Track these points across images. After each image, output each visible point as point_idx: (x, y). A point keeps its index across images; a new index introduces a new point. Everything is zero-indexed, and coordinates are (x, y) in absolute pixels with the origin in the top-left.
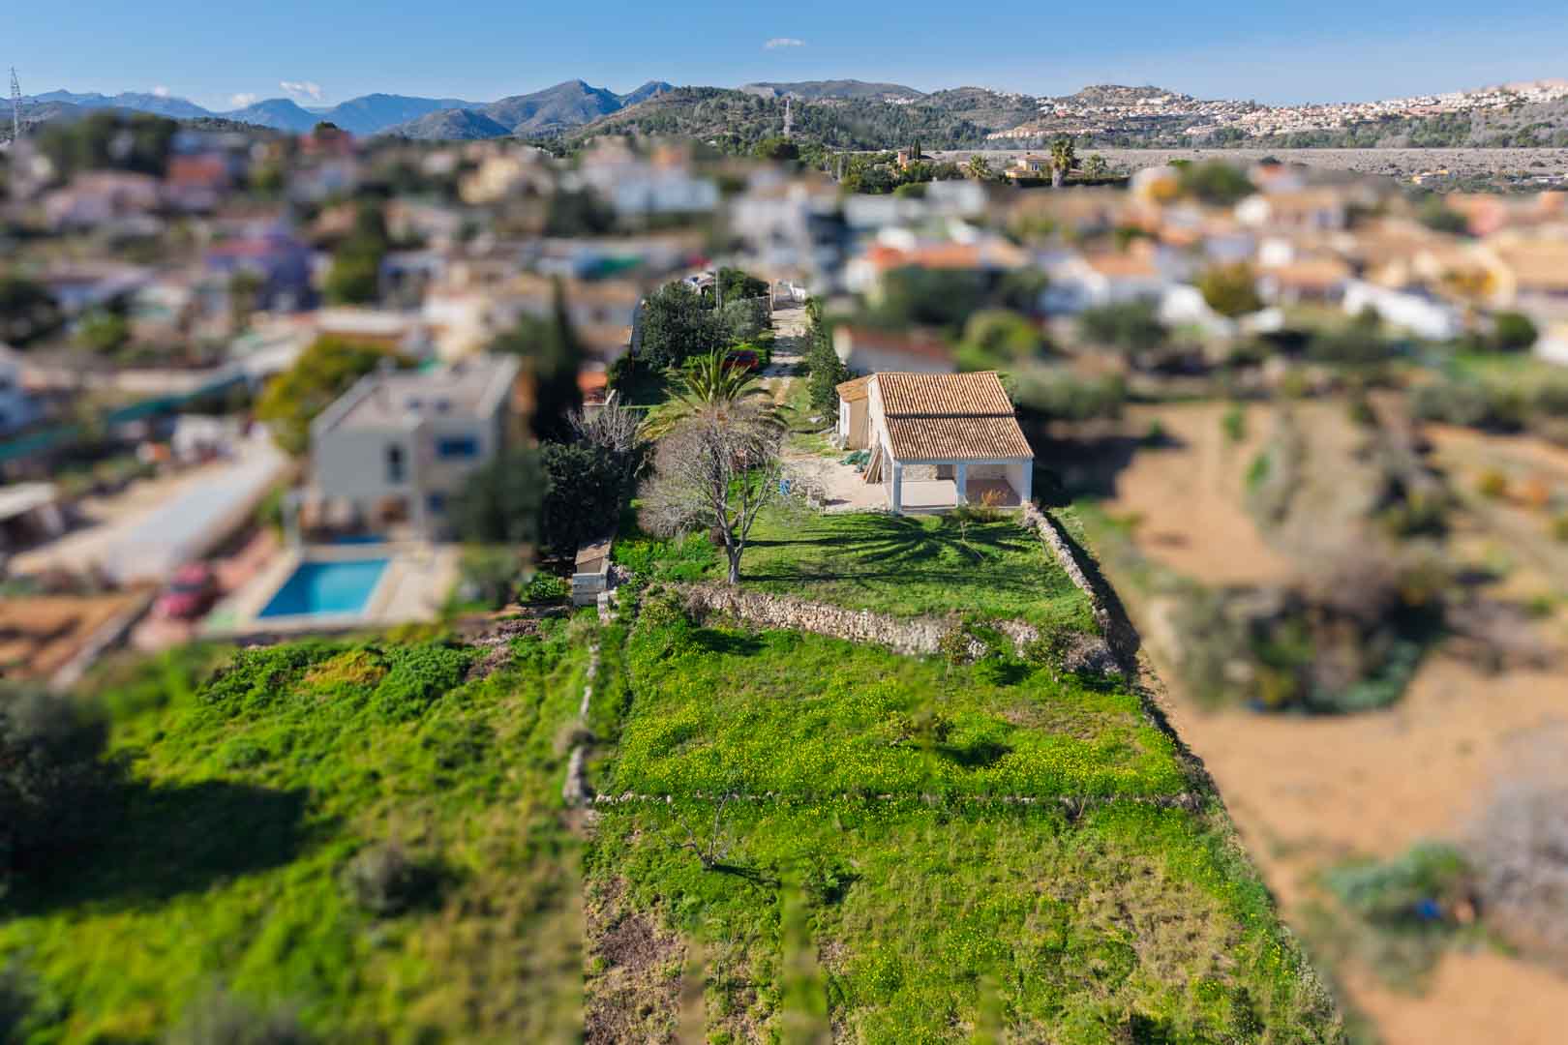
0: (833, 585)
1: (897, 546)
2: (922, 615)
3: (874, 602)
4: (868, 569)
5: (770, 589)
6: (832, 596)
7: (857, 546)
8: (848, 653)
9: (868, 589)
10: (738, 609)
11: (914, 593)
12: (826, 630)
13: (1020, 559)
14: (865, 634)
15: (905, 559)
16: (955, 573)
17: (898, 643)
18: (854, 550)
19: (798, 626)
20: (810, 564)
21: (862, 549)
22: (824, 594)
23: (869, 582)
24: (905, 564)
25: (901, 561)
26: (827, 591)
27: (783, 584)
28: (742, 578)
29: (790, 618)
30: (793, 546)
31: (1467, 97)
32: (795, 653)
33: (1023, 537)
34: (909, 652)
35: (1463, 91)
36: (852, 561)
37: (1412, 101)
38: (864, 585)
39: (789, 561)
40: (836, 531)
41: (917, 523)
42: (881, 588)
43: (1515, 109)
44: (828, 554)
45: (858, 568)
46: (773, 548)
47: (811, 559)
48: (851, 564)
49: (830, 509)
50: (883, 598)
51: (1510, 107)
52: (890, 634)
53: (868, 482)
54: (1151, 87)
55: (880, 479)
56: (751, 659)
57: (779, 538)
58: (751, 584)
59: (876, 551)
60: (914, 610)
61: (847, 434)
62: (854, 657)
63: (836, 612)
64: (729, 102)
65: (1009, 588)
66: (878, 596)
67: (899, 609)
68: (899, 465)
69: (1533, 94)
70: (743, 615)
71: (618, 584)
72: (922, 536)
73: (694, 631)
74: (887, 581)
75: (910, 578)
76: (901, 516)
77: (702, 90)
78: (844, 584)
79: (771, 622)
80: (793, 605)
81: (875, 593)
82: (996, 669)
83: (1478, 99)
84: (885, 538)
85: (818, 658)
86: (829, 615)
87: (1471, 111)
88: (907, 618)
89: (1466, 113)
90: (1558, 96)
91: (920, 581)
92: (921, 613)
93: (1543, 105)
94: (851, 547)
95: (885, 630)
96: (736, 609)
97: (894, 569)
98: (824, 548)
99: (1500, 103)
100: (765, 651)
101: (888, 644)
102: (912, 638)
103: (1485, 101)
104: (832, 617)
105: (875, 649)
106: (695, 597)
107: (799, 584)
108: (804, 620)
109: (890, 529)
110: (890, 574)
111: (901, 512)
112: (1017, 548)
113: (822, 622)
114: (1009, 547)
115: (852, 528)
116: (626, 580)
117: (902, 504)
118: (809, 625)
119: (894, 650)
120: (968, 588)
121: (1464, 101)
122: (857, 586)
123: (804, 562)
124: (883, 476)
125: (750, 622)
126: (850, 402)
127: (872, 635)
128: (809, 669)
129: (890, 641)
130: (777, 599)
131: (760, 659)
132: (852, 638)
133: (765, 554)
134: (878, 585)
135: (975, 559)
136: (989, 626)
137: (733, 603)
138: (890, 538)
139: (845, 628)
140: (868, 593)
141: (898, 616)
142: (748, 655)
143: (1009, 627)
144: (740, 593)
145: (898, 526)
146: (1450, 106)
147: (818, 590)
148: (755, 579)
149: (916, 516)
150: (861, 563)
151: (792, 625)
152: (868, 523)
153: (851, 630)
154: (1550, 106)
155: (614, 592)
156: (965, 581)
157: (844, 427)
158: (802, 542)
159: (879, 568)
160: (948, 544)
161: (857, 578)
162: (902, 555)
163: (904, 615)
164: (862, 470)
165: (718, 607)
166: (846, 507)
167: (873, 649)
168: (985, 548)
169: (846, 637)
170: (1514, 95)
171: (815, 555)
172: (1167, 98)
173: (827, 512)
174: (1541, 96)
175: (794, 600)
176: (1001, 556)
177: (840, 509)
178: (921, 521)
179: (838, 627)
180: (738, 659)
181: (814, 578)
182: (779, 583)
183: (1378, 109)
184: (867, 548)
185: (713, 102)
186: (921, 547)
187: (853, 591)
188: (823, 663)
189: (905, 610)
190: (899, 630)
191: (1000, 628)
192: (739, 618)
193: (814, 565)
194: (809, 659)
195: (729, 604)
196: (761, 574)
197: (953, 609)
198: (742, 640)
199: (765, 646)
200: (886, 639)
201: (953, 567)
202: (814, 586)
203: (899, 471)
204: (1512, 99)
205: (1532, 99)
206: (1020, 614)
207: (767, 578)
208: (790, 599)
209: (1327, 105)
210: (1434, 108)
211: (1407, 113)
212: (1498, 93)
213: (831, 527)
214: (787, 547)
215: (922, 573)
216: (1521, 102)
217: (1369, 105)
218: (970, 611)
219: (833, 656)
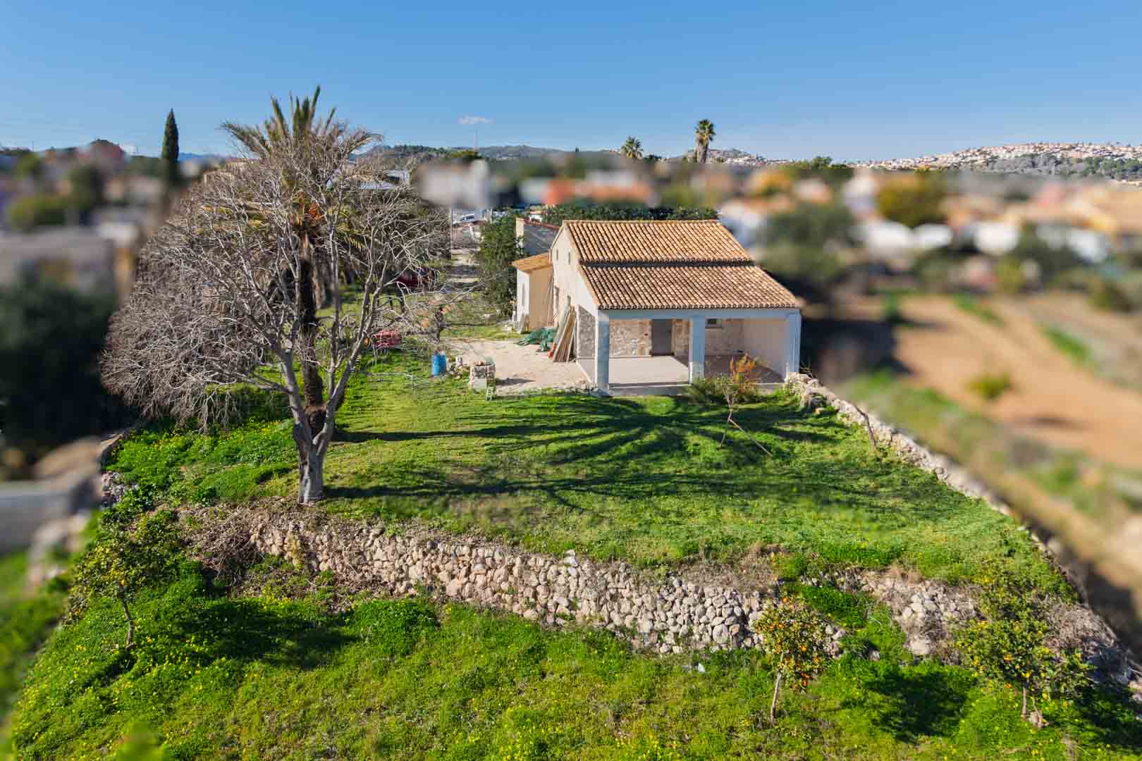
0: (504, 502)
1: (612, 435)
2: (692, 562)
3: (588, 535)
4: (567, 472)
5: (378, 513)
6: (500, 525)
7: (546, 437)
8: (536, 653)
9: (574, 507)
10: (312, 556)
11: (665, 514)
12: (487, 597)
13: (825, 454)
14: (572, 606)
15: (631, 455)
16: (726, 477)
17: (645, 626)
18: (542, 442)
19: (431, 588)
20: (465, 466)
21: (551, 441)
22: (484, 519)
23: (572, 496)
24: (632, 464)
25: (625, 458)
26: (492, 515)
27: (406, 503)
28: (327, 493)
29: (415, 573)
30: (440, 439)
31: (957, 155)
32: (417, 659)
33: (810, 420)
34: (669, 647)
35: (954, 153)
36: (540, 460)
37: (918, 159)
38: (564, 502)
39: (425, 463)
40: (511, 417)
41: (635, 405)
42: (597, 506)
43: (991, 164)
44: (496, 450)
45: (550, 471)
46: (401, 443)
47: (466, 458)
48: (536, 465)
49: (503, 391)
50: (605, 527)
51: (987, 163)
52: (625, 607)
53: (556, 360)
54: (735, 150)
55: (572, 356)
56: (310, 676)
57: (417, 428)
58: (342, 503)
59: (580, 443)
60: (674, 553)
61: (527, 312)
62: (547, 664)
63: (508, 559)
64: (434, 154)
65: (838, 501)
66: (592, 524)
67: (641, 548)
68: (605, 318)
69: (1002, 154)
70: (323, 567)
71: (95, 505)
72: (649, 422)
73: (209, 604)
74: (607, 493)
75: (649, 487)
76: (609, 397)
77: (415, 148)
78: (524, 499)
79: (376, 581)
80: (421, 544)
81: (587, 517)
82: (871, 686)
83: (964, 158)
84: (589, 425)
85: (466, 670)
86: (494, 567)
87: (960, 165)
88: (662, 570)
89: (957, 167)
90: (1019, 155)
91: (669, 493)
92: (688, 559)
93: (1010, 161)
94: (535, 438)
95: (614, 598)
96: (308, 554)
97: (617, 473)
98: (489, 440)
99: (980, 160)
100: (350, 654)
101: (622, 629)
102: (675, 618)
103: (969, 159)
104: (502, 571)
105: (595, 643)
106: (233, 531)
107: (439, 502)
108: (443, 576)
109: (594, 413)
110: (611, 478)
111: (609, 392)
112: (814, 438)
113: (480, 580)
114: (799, 437)
115: (537, 412)
116: (111, 500)
117: (611, 381)
118: (452, 587)
119: (636, 643)
120: (764, 504)
121: (954, 159)
122: (549, 505)
123: (455, 464)
124: (578, 350)
125: (334, 581)
126: (529, 272)
127: (586, 608)
128: (444, 704)
129: (628, 622)
130: (388, 534)
131: (332, 675)
132: (543, 616)
133: (385, 453)
134: (592, 501)
135: (753, 454)
136: (833, 584)
137: (304, 543)
138: (598, 424)
139: (529, 593)
140: (574, 518)
141: (645, 565)
142: (312, 665)
143: (880, 585)
144: (319, 523)
145: (607, 410)
146: (945, 162)
147: (473, 513)
148: (351, 493)
149: (631, 397)
150: (554, 463)
151: (417, 586)
152: (560, 407)
153: (542, 598)
154: (1015, 162)
155: (79, 523)
156: (753, 490)
157: (522, 307)
158: (454, 433)
159: (588, 470)
160: (696, 432)
161: (550, 490)
162: (624, 449)
163: (654, 564)
164: (547, 349)
165: (275, 551)
166: (527, 387)
167: (591, 643)
168: (760, 438)
169: (529, 614)
170: (989, 154)
171: (477, 452)
172: (746, 158)
173: (498, 393)
174: (1008, 156)
175: (425, 535)
176: (792, 449)
177: (518, 389)
178: (643, 403)
179: (512, 592)
180: (281, 675)
181: (468, 490)
182: (398, 502)
183: (894, 164)
184: (563, 439)
185: (422, 155)
186: (651, 437)
187: (544, 513)
188: (476, 684)
189: (656, 553)
190: (647, 599)
191: (856, 586)
192: (313, 573)
193: (471, 468)
194: (447, 676)
195: (296, 545)
196: (368, 486)
197: (755, 547)
198: (307, 624)
199: (354, 639)
200: (617, 620)
201: (718, 466)
202: (468, 504)
203: (605, 329)
204: (988, 157)
205: (1001, 157)
206: (895, 555)
207: (379, 491)
208: (419, 530)
209: (859, 162)
210: (934, 163)
211: (916, 166)
212: (977, 153)
213: (504, 412)
214: (427, 441)
215: (666, 477)
216: (994, 159)
217: (889, 162)
218: (789, 550)
219: (502, 663)
